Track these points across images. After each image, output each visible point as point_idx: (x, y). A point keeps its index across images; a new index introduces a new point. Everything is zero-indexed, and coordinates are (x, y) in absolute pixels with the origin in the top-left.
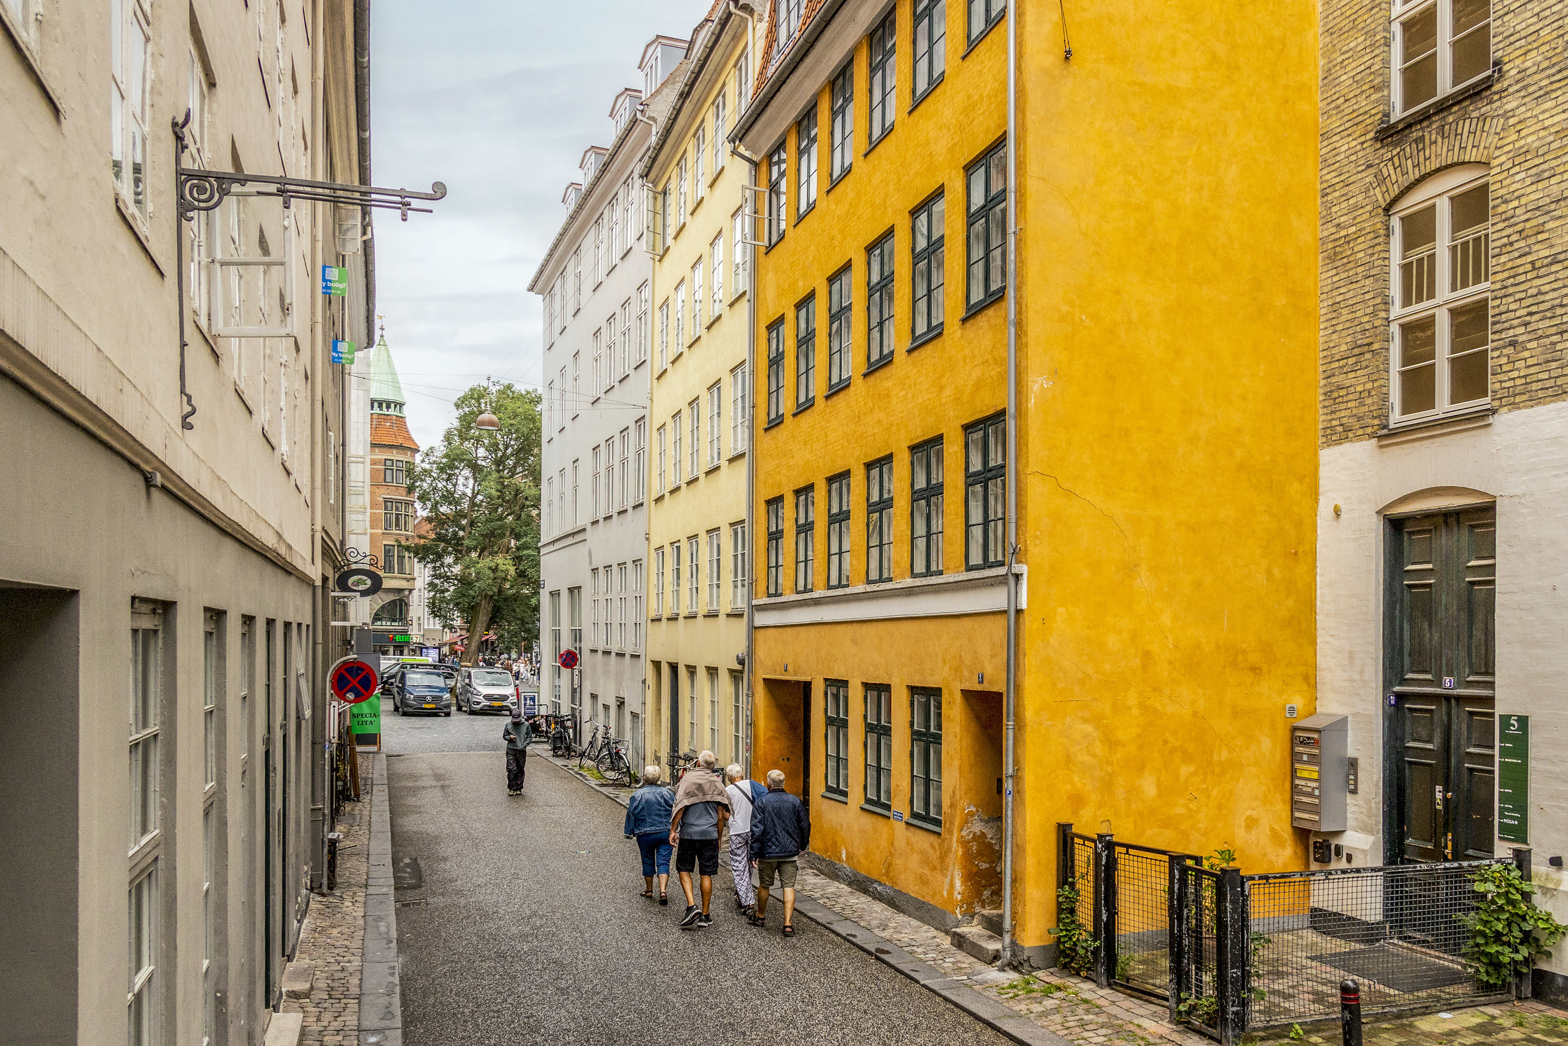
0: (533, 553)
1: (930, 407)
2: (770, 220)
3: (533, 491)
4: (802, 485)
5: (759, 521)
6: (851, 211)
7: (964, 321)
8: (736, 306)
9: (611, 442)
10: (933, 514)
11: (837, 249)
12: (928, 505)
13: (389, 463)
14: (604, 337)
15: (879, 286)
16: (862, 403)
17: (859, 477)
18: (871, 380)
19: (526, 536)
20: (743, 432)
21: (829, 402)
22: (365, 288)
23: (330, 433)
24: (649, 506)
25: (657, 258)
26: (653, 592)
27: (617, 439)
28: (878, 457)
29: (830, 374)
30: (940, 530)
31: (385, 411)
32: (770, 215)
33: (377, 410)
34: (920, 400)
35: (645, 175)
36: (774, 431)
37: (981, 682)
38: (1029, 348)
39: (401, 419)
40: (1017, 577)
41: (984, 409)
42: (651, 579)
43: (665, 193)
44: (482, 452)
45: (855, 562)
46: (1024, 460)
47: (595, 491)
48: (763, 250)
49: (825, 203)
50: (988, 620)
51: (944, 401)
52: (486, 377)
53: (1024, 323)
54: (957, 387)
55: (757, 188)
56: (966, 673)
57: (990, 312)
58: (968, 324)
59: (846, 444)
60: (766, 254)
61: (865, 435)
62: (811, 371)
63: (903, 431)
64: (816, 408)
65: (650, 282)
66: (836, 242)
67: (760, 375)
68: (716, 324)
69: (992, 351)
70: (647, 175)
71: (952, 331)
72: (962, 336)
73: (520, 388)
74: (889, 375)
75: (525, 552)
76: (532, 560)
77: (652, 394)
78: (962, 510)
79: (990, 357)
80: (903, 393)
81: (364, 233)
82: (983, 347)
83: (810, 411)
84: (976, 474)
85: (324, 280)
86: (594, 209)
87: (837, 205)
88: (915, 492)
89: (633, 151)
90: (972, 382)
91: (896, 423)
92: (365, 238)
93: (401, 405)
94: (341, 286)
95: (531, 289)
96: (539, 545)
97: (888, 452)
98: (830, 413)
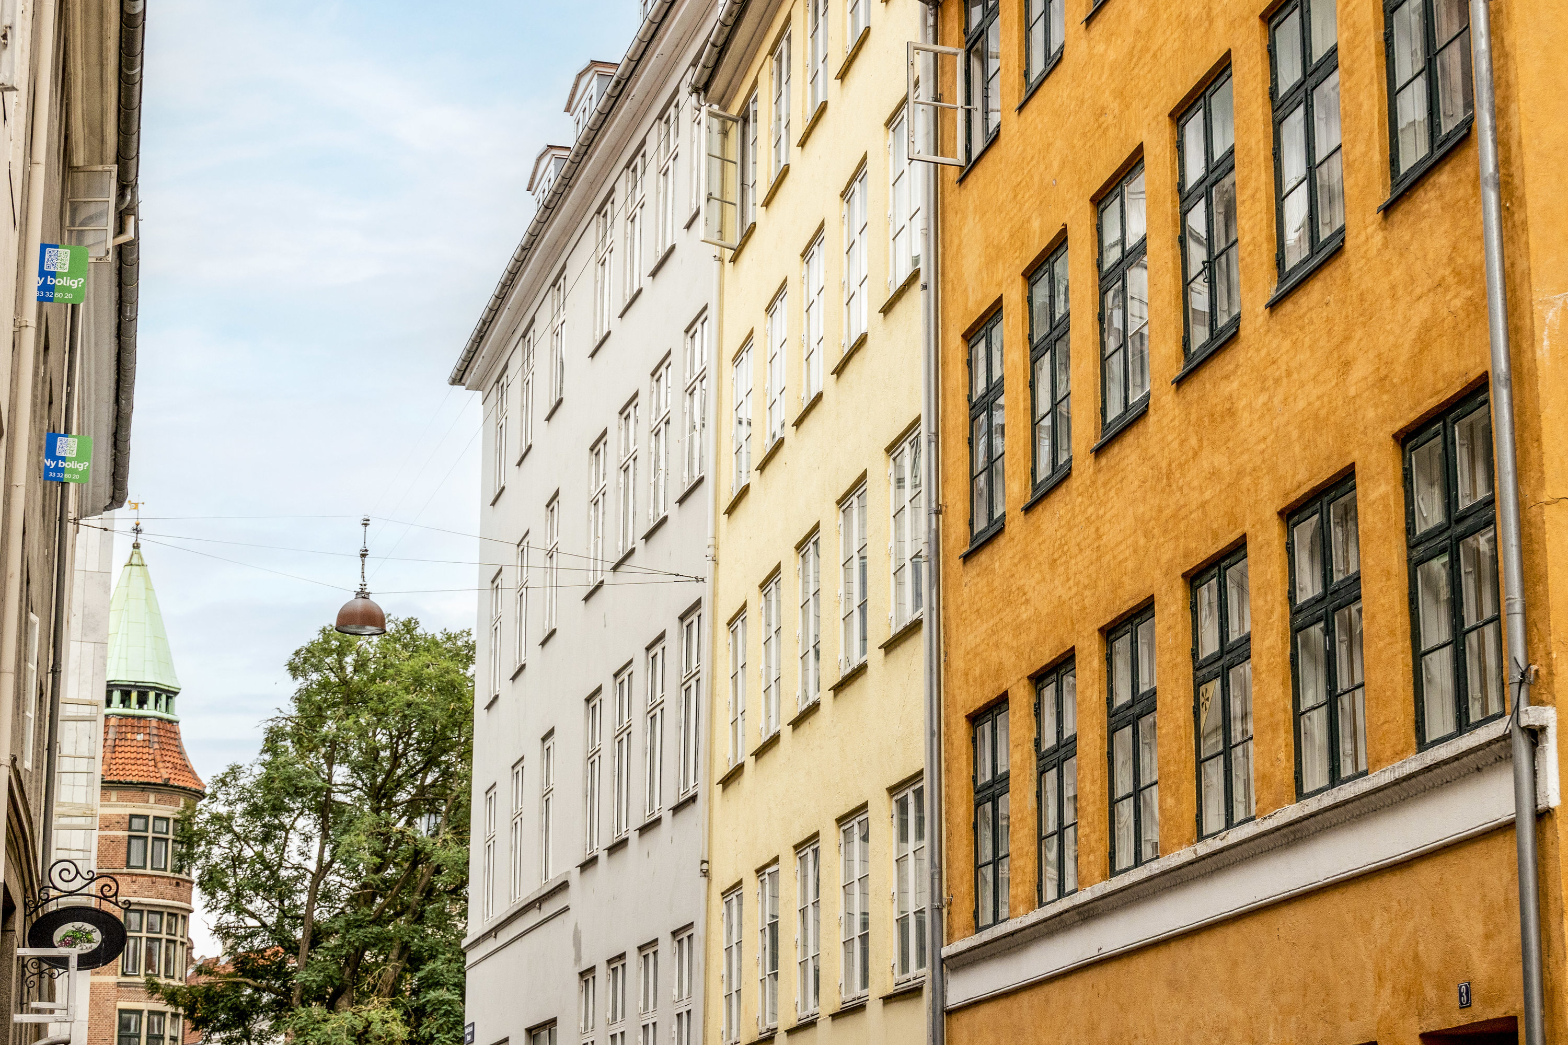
0: (447, 996)
1: (1323, 413)
2: (968, 112)
3: (453, 852)
4: (1046, 656)
5: (955, 766)
6: (1139, 46)
7: (1388, 209)
8: (899, 308)
9: (625, 676)
10: (1342, 650)
11: (1112, 132)
12: (1329, 631)
13: (137, 824)
14: (613, 453)
15: (1202, 188)
16: (1175, 445)
17: (1173, 609)
18: (1193, 389)
19: (432, 957)
20: (915, 521)
21: (1103, 461)
22: (113, 363)
23: (33, 617)
24: (710, 799)
25: (729, 254)
26: (718, 992)
27: (639, 668)
28: (1213, 551)
29: (1104, 402)
30: (1357, 681)
31: (134, 710)
32: (968, 101)
33: (117, 708)
34: (1301, 404)
35: (702, 88)
36: (984, 557)
37: (1466, 1003)
38: (1531, 230)
39: (169, 726)
40: (1535, 735)
41: (1441, 385)
42: (713, 964)
43: (745, 120)
44: (341, 773)
45: (1170, 801)
46: (1534, 474)
47: (590, 794)
48: (953, 174)
49: (1083, 45)
50: (1473, 857)
51: (1352, 392)
52: (360, 521)
53: (1517, 181)
54: (1379, 356)
55: (938, 48)
56: (1431, 993)
57: (1443, 178)
58: (1397, 216)
59: (1142, 541)
60: (961, 181)
61: (1183, 512)
62: (1063, 408)
63: (1266, 480)
64: (1075, 482)
65: (712, 313)
66: (1109, 119)
67: (951, 441)
68: (857, 358)
69: (1451, 259)
70: (706, 87)
71: (1362, 237)
72: (1385, 245)
73: (429, 628)
74: (1231, 367)
75: (432, 995)
76: (447, 1014)
77: (716, 547)
78: (1402, 622)
79: (1447, 271)
80: (1263, 398)
81: (121, 229)
82: (1431, 255)
83: (1063, 490)
84: (1430, 535)
85: (42, 273)
86: (595, 184)
87: (1108, 41)
88: (1300, 611)
89: (680, 47)
90: (1412, 335)
91: (1249, 467)
92: (122, 239)
93: (171, 694)
94: (75, 284)
95: (458, 379)
96: (465, 943)
97: (1233, 537)
98: (1105, 484)
